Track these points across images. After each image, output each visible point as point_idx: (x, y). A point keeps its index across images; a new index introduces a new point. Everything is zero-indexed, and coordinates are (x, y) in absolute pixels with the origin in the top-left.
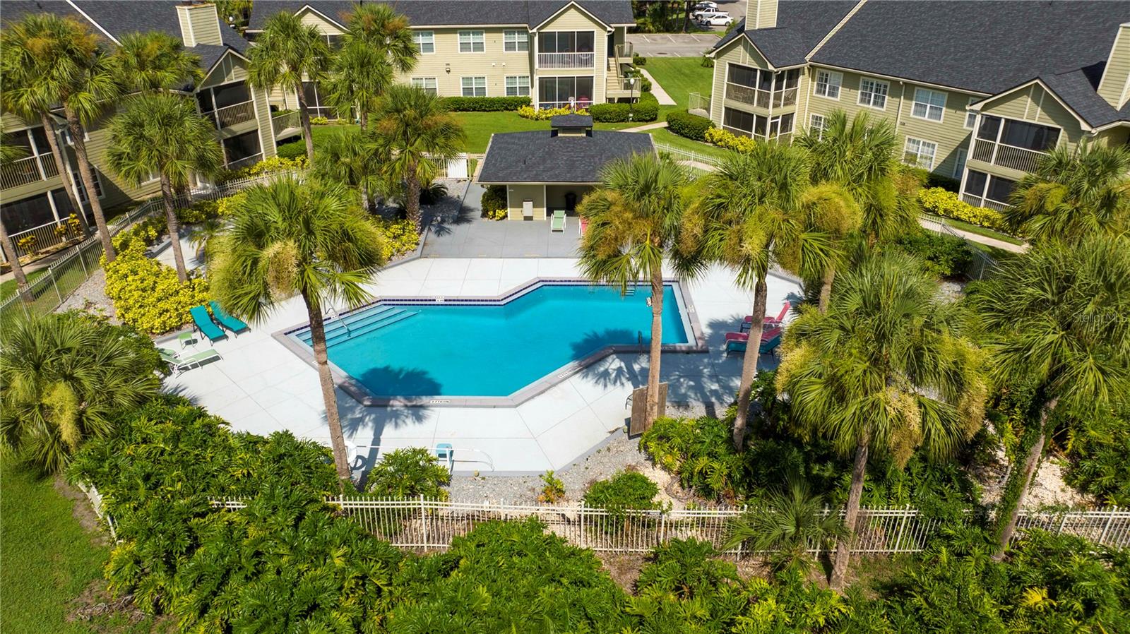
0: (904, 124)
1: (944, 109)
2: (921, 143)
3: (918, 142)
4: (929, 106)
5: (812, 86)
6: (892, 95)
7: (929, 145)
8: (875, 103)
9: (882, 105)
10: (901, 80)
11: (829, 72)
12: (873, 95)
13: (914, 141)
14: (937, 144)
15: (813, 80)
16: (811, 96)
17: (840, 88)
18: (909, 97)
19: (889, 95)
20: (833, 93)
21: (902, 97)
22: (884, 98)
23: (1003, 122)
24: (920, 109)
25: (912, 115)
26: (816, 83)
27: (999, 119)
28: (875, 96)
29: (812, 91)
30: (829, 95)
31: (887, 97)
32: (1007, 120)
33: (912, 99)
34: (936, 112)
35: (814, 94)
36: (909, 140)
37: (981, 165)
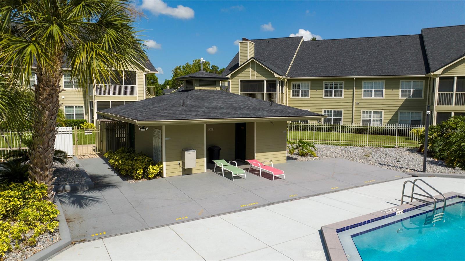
0: (358, 104)
1: (384, 90)
2: (372, 112)
3: (370, 112)
4: (373, 90)
5: (289, 93)
6: (346, 88)
7: (378, 113)
8: (335, 95)
9: (341, 95)
10: (355, 78)
11: (300, 83)
12: (333, 91)
13: (367, 112)
14: (383, 111)
15: (289, 89)
16: (289, 99)
17: (310, 91)
18: (359, 87)
19: (345, 89)
20: (305, 94)
21: (355, 88)
22: (341, 91)
23: (456, 79)
24: (368, 92)
25: (363, 97)
26: (291, 91)
27: (453, 78)
28: (335, 91)
29: (289, 96)
30: (302, 96)
31: (343, 90)
32: (458, 78)
33: (361, 88)
34: (379, 92)
35: (291, 97)
36: (364, 112)
37: (445, 108)
